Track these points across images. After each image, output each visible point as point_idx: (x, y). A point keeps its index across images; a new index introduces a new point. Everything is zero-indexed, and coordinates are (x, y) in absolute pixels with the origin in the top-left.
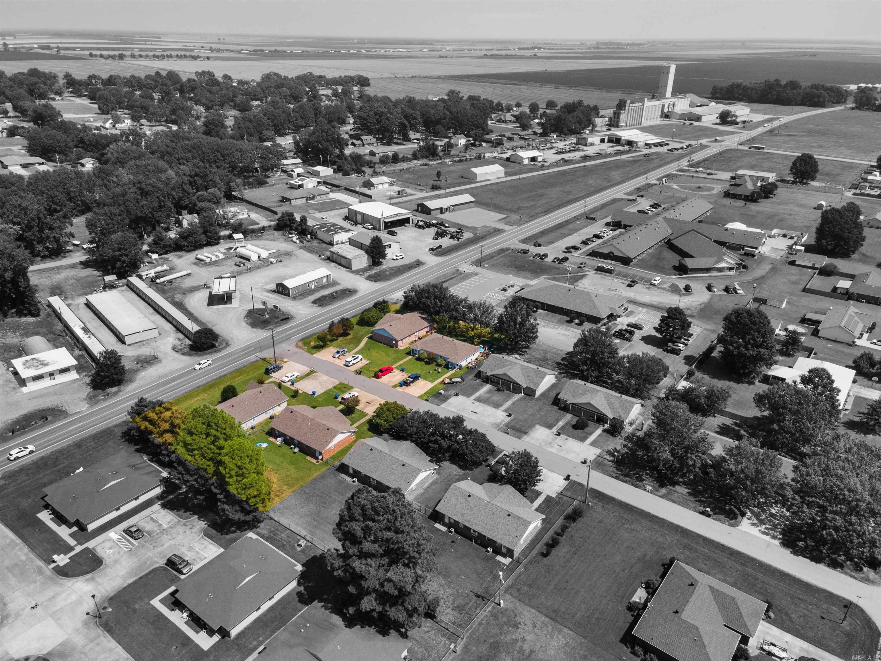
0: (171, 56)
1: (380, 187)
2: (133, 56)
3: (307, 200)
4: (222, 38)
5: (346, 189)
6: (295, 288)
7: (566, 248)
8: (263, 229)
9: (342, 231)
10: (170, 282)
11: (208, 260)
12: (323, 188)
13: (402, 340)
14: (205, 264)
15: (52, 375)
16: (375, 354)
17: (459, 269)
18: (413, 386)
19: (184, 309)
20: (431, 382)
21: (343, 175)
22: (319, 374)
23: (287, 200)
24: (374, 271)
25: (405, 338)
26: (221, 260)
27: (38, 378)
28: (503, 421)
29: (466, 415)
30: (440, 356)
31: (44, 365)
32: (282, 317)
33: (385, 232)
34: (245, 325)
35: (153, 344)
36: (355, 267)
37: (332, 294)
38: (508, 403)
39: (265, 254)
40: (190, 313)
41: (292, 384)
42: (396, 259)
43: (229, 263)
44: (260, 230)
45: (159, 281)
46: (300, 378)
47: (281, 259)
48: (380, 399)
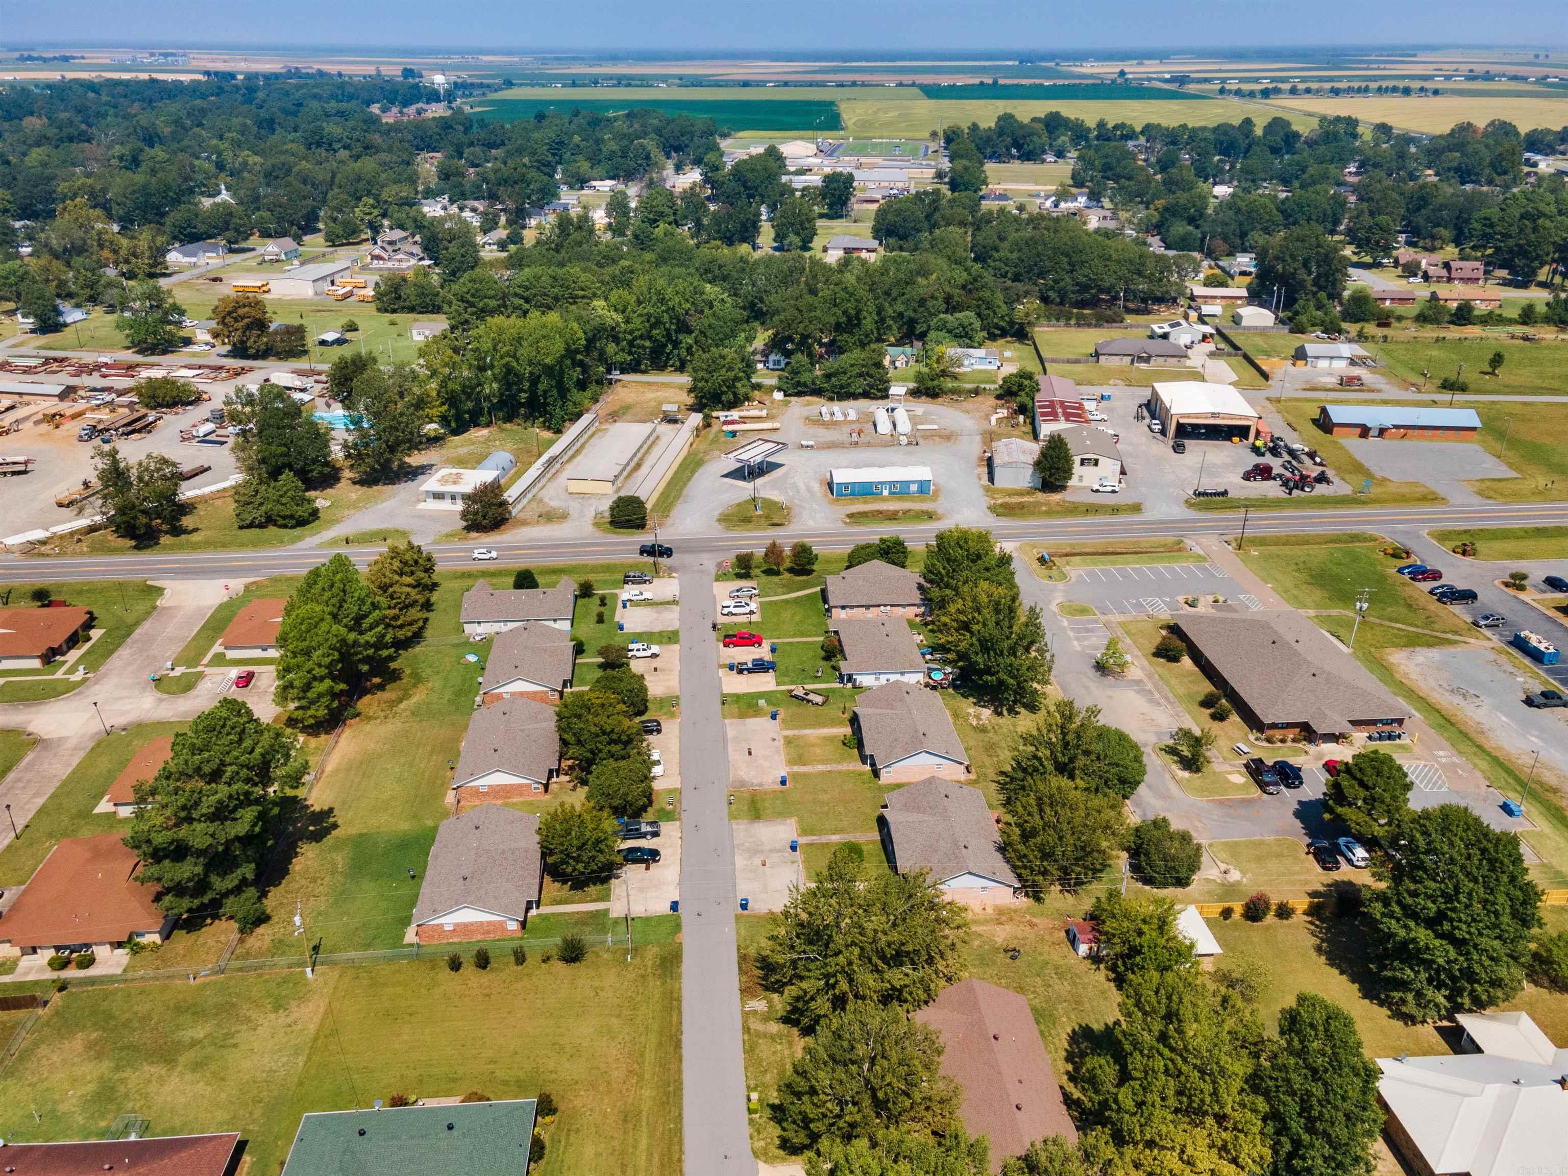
0: (1366, 90)
1: (1323, 364)
2: (1293, 91)
3: (1132, 362)
4: (1542, 54)
5: (1246, 357)
6: (847, 485)
7: (1513, 576)
8: (977, 392)
9: (1067, 420)
10: (734, 434)
11: (827, 417)
12: (1210, 347)
13: (843, 608)
14: (818, 421)
15: (453, 497)
16: (786, 615)
17: (1186, 541)
18: (745, 677)
19: (693, 472)
20: (778, 684)
21: (1292, 331)
22: (676, 609)
23: (1097, 355)
24: (1026, 499)
25: (852, 607)
26: (846, 422)
27: (438, 496)
28: (761, 785)
29: (730, 749)
30: (842, 651)
31: (455, 483)
32: (776, 521)
33: (1171, 443)
34: (716, 514)
35: (592, 501)
36: (1000, 482)
37: (896, 513)
38: (821, 767)
39: (904, 426)
40: (689, 479)
41: (625, 607)
42: (1097, 491)
43: (846, 429)
44: (970, 392)
45: (725, 428)
46: (648, 603)
47: (921, 441)
48: (676, 673)
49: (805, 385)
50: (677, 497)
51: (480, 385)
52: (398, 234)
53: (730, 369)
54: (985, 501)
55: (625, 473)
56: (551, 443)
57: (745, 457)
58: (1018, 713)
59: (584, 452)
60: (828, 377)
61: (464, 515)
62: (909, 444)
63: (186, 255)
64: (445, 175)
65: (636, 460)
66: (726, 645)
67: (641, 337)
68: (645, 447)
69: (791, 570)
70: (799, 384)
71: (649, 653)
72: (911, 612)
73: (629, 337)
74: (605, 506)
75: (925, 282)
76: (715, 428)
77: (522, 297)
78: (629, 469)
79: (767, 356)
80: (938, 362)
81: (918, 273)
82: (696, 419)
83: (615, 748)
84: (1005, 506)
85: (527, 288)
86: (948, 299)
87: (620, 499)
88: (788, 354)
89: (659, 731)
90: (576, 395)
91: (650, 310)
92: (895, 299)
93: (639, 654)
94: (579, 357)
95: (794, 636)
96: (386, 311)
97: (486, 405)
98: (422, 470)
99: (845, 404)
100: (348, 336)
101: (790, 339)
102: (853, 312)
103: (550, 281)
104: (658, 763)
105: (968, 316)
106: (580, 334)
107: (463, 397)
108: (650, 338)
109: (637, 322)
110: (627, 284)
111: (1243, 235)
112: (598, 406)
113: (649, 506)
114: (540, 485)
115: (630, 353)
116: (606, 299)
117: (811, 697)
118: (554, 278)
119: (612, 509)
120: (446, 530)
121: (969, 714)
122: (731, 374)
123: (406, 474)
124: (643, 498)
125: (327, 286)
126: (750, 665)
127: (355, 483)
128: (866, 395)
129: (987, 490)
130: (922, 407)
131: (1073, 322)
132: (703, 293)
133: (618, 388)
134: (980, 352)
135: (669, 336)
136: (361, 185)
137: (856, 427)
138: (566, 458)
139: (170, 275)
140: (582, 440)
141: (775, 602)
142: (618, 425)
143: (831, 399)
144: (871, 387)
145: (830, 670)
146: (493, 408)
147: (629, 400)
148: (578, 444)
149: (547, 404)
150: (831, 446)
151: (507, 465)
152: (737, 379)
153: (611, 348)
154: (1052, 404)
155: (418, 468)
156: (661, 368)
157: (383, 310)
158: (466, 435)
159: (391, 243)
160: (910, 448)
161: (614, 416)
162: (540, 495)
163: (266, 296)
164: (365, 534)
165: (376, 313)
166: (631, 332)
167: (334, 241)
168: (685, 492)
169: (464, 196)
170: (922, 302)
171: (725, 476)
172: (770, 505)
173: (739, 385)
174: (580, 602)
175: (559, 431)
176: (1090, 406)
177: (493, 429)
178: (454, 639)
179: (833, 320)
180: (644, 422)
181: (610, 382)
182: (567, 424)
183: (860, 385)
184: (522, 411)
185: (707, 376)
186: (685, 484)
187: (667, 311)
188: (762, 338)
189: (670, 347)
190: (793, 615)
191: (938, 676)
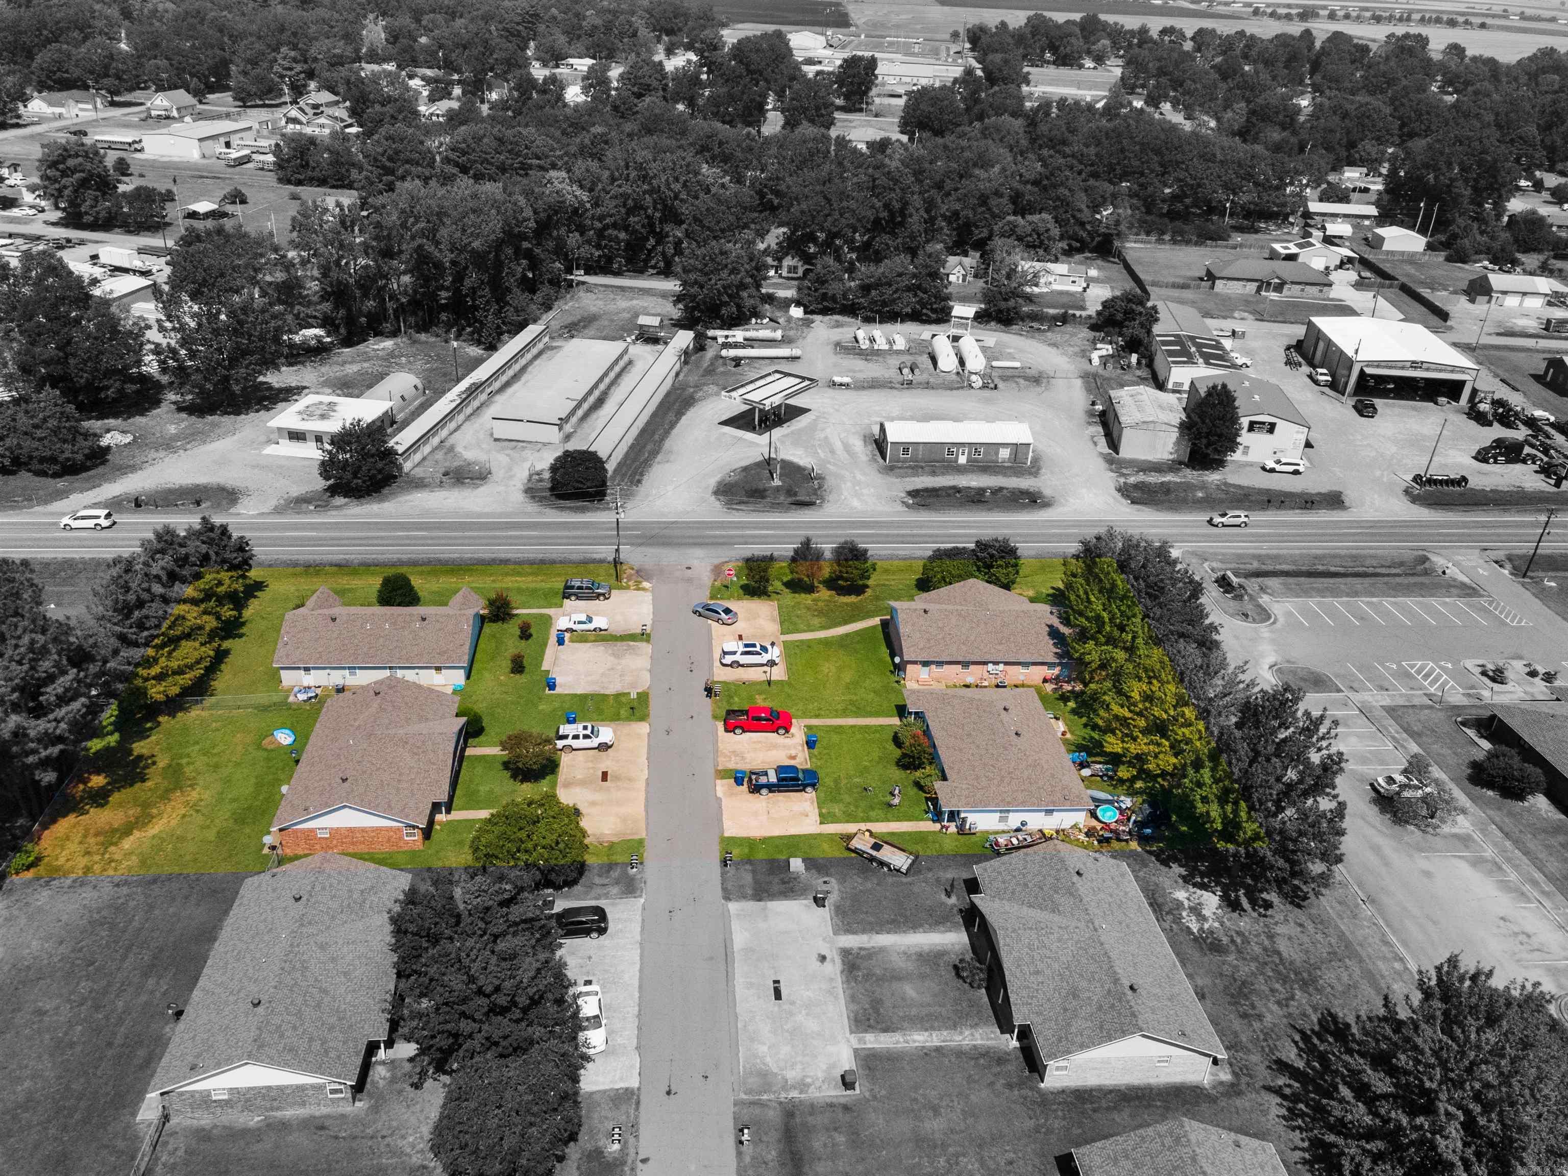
2: (1332, 17)
5: (1406, 289)
6: (906, 447)
8: (1064, 319)
9: (1207, 363)
10: (737, 361)
11: (865, 345)
12: (1352, 276)
13: (926, 664)
14: (852, 349)
15: (319, 439)
16: (828, 668)
17: (1434, 558)
18: (764, 800)
19: (680, 414)
20: (824, 819)
21: (1449, 259)
22: (646, 648)
23: (1211, 277)
24: (1169, 478)
25: (940, 664)
26: (891, 352)
27: (297, 436)
28: (803, 1086)
29: (739, 981)
30: (934, 759)
31: (323, 417)
32: (802, 498)
33: (1351, 402)
34: (713, 482)
35: (528, 453)
36: (1128, 451)
37: (981, 491)
38: (920, 1039)
39: (976, 362)
40: (673, 425)
41: (561, 642)
42: (1272, 470)
43: (894, 362)
44: (1055, 318)
45: (724, 353)
46: (601, 636)
47: (1001, 385)
48: (642, 785)
49: (834, 298)
50: (655, 453)
51: (386, 277)
52: (325, 97)
53: (734, 271)
54: (1109, 480)
55: (580, 413)
56: (478, 362)
57: (755, 396)
58: (1268, 905)
59: (524, 378)
60: (866, 289)
61: (327, 468)
62: (985, 387)
63: (51, 104)
64: (394, 37)
65: (597, 393)
66: (729, 729)
67: (615, 226)
68: (612, 375)
69: (832, 584)
70: (824, 297)
71: (594, 742)
72: (1037, 674)
73: (598, 225)
74: (545, 461)
75: (986, 175)
76: (710, 353)
77: (457, 165)
78: (586, 406)
79: (780, 260)
80: (1009, 277)
81: (975, 165)
82: (684, 338)
83: (501, 1026)
84: (1137, 486)
85: (464, 153)
86: (1016, 198)
87: (567, 454)
88: (807, 259)
89: (602, 931)
90: (518, 297)
91: (627, 189)
92: (948, 194)
93: (576, 744)
94: (526, 245)
95: (844, 713)
96: (289, 182)
97: (390, 305)
98: (287, 394)
99: (888, 327)
100: (229, 208)
101: (812, 238)
102: (897, 205)
103: (495, 144)
104: (596, 1021)
105: (1043, 220)
106: (528, 213)
107: (358, 293)
108: (626, 228)
109: (609, 205)
110: (598, 157)
111: (1351, 145)
112: (551, 314)
113: (610, 467)
114: (452, 425)
115: (598, 247)
116: (569, 171)
117: (888, 855)
118: (501, 141)
119: (554, 469)
120: (296, 491)
121: (1179, 905)
122: (735, 279)
123: (260, 401)
124: (603, 454)
125: (220, 149)
126: (773, 779)
127: (180, 409)
128: (916, 317)
129: (1110, 461)
130: (993, 336)
131: (1167, 237)
132: (697, 173)
133: (581, 293)
134: (1061, 268)
135: (651, 225)
136: (284, 37)
137: (908, 359)
138: (497, 385)
139: (25, 126)
140: (523, 362)
141: (808, 644)
142: (575, 341)
143: (868, 320)
144: (923, 305)
145: (913, 791)
146: (401, 310)
147: (593, 309)
148: (517, 367)
149: (475, 308)
150: (874, 385)
151: (409, 392)
152: (742, 286)
153: (573, 239)
154: (1179, 340)
155: (280, 390)
156: (639, 270)
157: (285, 180)
158: (361, 347)
159: (316, 107)
160: (987, 393)
161: (573, 329)
162: (451, 441)
163: (138, 155)
164: (170, 491)
165: (275, 185)
166: (601, 218)
167: (245, 100)
168: (667, 444)
169: (415, 63)
170: (984, 200)
171: (725, 423)
172: (791, 470)
173: (744, 294)
174: (489, 628)
175: (492, 348)
176: (1227, 344)
177: (401, 340)
178: (262, 697)
179: (870, 214)
180: (613, 339)
181: (570, 284)
182: (505, 337)
183: (908, 302)
184: (444, 316)
185: (701, 279)
186: (667, 433)
187: (650, 192)
188: (775, 235)
189: (652, 241)
190: (840, 669)
191: (1109, 815)
